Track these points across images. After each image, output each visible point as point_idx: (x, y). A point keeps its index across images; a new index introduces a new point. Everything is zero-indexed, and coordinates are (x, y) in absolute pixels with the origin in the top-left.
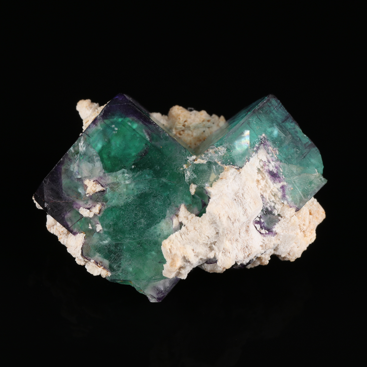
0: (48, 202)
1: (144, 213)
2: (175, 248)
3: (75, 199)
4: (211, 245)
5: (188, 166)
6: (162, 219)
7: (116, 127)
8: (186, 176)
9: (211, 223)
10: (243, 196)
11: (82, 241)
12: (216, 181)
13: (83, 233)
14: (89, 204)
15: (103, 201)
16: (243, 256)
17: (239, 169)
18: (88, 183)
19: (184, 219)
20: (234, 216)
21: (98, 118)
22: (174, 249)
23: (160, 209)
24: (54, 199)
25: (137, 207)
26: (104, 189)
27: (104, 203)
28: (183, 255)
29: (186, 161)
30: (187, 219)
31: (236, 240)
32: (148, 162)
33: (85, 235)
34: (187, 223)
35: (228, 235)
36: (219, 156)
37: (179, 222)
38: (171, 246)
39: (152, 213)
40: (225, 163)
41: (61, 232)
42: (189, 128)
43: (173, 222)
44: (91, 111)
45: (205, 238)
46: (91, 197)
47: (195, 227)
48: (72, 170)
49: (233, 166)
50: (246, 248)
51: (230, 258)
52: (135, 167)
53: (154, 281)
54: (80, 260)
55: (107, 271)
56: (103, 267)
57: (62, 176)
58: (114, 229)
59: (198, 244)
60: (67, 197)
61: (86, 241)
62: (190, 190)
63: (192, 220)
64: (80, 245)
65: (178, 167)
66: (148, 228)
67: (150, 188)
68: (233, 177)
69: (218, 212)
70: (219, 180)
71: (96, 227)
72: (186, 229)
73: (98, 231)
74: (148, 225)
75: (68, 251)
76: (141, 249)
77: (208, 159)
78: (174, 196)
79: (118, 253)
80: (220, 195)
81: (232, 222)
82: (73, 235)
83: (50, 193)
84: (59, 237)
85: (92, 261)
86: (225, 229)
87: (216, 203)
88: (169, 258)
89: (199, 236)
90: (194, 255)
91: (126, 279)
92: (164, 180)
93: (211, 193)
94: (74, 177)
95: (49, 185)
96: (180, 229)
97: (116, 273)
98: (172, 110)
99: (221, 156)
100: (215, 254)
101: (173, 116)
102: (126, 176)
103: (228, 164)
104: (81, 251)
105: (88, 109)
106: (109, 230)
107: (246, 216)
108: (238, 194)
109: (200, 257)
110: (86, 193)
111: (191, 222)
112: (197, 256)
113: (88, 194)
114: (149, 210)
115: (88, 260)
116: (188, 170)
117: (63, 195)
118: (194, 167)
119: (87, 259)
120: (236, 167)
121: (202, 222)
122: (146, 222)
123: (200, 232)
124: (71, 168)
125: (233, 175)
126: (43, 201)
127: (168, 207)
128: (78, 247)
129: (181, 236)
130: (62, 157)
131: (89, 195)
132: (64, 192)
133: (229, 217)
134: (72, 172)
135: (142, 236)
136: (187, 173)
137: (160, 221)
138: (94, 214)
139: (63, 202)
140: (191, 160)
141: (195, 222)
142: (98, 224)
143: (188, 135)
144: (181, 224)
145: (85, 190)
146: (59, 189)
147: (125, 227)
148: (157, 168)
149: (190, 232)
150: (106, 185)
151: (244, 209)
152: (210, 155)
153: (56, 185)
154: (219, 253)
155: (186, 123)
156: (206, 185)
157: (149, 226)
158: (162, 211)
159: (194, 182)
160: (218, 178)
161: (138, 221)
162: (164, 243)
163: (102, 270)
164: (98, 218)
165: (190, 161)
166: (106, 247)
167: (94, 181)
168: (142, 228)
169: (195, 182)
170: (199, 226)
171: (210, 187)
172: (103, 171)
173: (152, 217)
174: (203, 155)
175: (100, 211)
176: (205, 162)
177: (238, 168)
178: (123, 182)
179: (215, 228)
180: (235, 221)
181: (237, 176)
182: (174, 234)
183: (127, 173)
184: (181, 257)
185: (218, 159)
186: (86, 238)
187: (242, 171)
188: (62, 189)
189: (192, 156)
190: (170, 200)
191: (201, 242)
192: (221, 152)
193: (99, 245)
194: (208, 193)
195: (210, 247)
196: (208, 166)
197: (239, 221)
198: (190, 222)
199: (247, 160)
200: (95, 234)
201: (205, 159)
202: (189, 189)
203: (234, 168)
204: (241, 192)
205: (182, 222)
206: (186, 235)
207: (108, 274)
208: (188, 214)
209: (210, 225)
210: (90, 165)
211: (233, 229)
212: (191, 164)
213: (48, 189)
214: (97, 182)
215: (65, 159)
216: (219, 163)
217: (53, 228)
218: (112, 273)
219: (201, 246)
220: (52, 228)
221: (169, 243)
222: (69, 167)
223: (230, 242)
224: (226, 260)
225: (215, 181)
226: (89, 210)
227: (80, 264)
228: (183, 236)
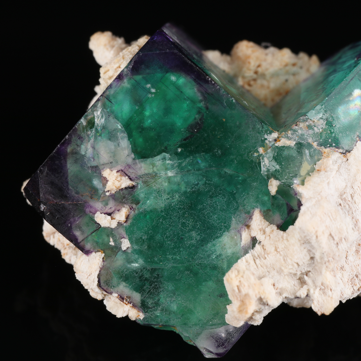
0: (46, 203)
1: (196, 222)
2: (246, 284)
3: (88, 199)
4: (302, 276)
5: (265, 151)
6: (224, 231)
7: (153, 87)
8: (264, 165)
9: (302, 242)
10: (352, 199)
11: (98, 264)
12: (310, 175)
13: (100, 253)
14: (109, 206)
15: (132, 203)
16: (351, 291)
17: (346, 154)
18: (109, 175)
19: (259, 232)
20: (340, 232)
21: (125, 73)
22: (244, 286)
23: (222, 217)
24: (55, 199)
25: (185, 212)
26: (134, 183)
27: (134, 206)
28: (258, 296)
29: (263, 143)
30: (264, 233)
31: (341, 268)
32: (204, 143)
33: (103, 255)
34: (264, 239)
35: (330, 264)
36: (314, 133)
37: (251, 237)
38: (240, 281)
39: (209, 222)
40: (324, 144)
41: (65, 245)
42: (263, 76)
43: (241, 236)
44: (112, 52)
45: (293, 265)
46: (113, 196)
47: (277, 247)
48: (83, 153)
49: (337, 149)
50: (355, 278)
51: (332, 298)
52: (182, 150)
53: (211, 327)
54: (97, 293)
55: (138, 311)
56: (131, 305)
57: (68, 163)
58: (149, 247)
59: (282, 274)
60: (76, 195)
61: (105, 263)
62: (269, 188)
63: (271, 235)
64: (96, 271)
65: (250, 152)
66: (203, 246)
67: (206, 183)
68: (336, 167)
69: (314, 228)
70: (314, 173)
71: (121, 243)
72: (262, 249)
73: (123, 250)
74: (202, 241)
75: (77, 278)
76: (191, 279)
77: (297, 138)
78: (243, 196)
79: (156, 283)
80: (317, 199)
81: (335, 242)
82: (84, 255)
83: (48, 189)
84: (63, 252)
85: (115, 295)
86: (325, 254)
87: (311, 213)
88: (237, 299)
89: (283, 262)
90: (276, 293)
91: (167, 324)
92: (228, 171)
93: (302, 195)
94: (86, 165)
95: (47, 176)
96: (253, 249)
97: (151, 315)
98: (237, 48)
99: (317, 133)
100: (308, 290)
101: (239, 58)
102: (168, 164)
103: (328, 146)
104: (97, 280)
105: (107, 49)
106: (141, 248)
107: (357, 232)
108: (344, 196)
109: (284, 295)
110: (106, 190)
111: (270, 238)
112: (280, 294)
113: (108, 191)
114: (205, 217)
115: (108, 293)
116: (266, 157)
117: (69, 192)
118: (275, 152)
119: (106, 292)
120: (341, 151)
121: (287, 240)
122: (199, 237)
123: (285, 256)
124: (81, 150)
125: (336, 163)
126: (39, 200)
127: (234, 214)
128: (93, 274)
129: (254, 260)
130: (68, 132)
131: (110, 193)
132: (70, 188)
133: (331, 235)
134: (84, 156)
135: (193, 258)
136: (264, 161)
137: (221, 235)
138: (119, 223)
139: (69, 204)
140: (271, 140)
141: (277, 239)
142: (124, 237)
143: (262, 86)
144: (254, 241)
145: (104, 185)
146: (62, 183)
147: (166, 244)
148: (217, 152)
149: (269, 256)
150: (136, 177)
151: (354, 219)
152: (300, 132)
153: (58, 177)
154: (314, 290)
155: (260, 70)
156: (295, 182)
157: (204, 242)
158: (225, 219)
159: (275, 176)
160: (313, 170)
161: (187, 235)
162: (229, 275)
163: (130, 309)
164: (124, 229)
165: (269, 141)
166: (137, 274)
167: (118, 172)
168: (193, 246)
169: (277, 176)
170: (283, 246)
171: (301, 186)
172: (133, 156)
173: (208, 228)
174: (289, 132)
175: (127, 218)
176: (292, 143)
177: (344, 152)
178: (163, 173)
179: (309, 251)
180: (340, 241)
181: (342, 165)
182: (243, 258)
183: (170, 159)
184: (256, 299)
185: (312, 139)
186: (105, 259)
187: (351, 156)
188: (67, 182)
189: (273, 134)
190: (237, 202)
191: (286, 271)
192: (317, 127)
193: (126, 271)
194: (298, 195)
195: (300, 279)
196: (297, 151)
197: (346, 240)
198: (268, 238)
199: (358, 139)
200: (120, 253)
201: (293, 138)
202: (268, 186)
203: (338, 152)
204: (349, 191)
205: (255, 237)
206: (263, 259)
207: (139, 316)
208: (266, 225)
209: (301, 245)
210: (111, 145)
211: (337, 254)
212: (270, 147)
213: (45, 183)
214: (123, 172)
215: (72, 137)
216: (315, 144)
217: (54, 237)
218: (145, 315)
219: (286, 277)
220: (52, 236)
221: (236, 276)
222: (79, 149)
223: (332, 273)
224: (325, 301)
225: (308, 174)
226: (109, 217)
227: (95, 298)
228: (258, 261)
